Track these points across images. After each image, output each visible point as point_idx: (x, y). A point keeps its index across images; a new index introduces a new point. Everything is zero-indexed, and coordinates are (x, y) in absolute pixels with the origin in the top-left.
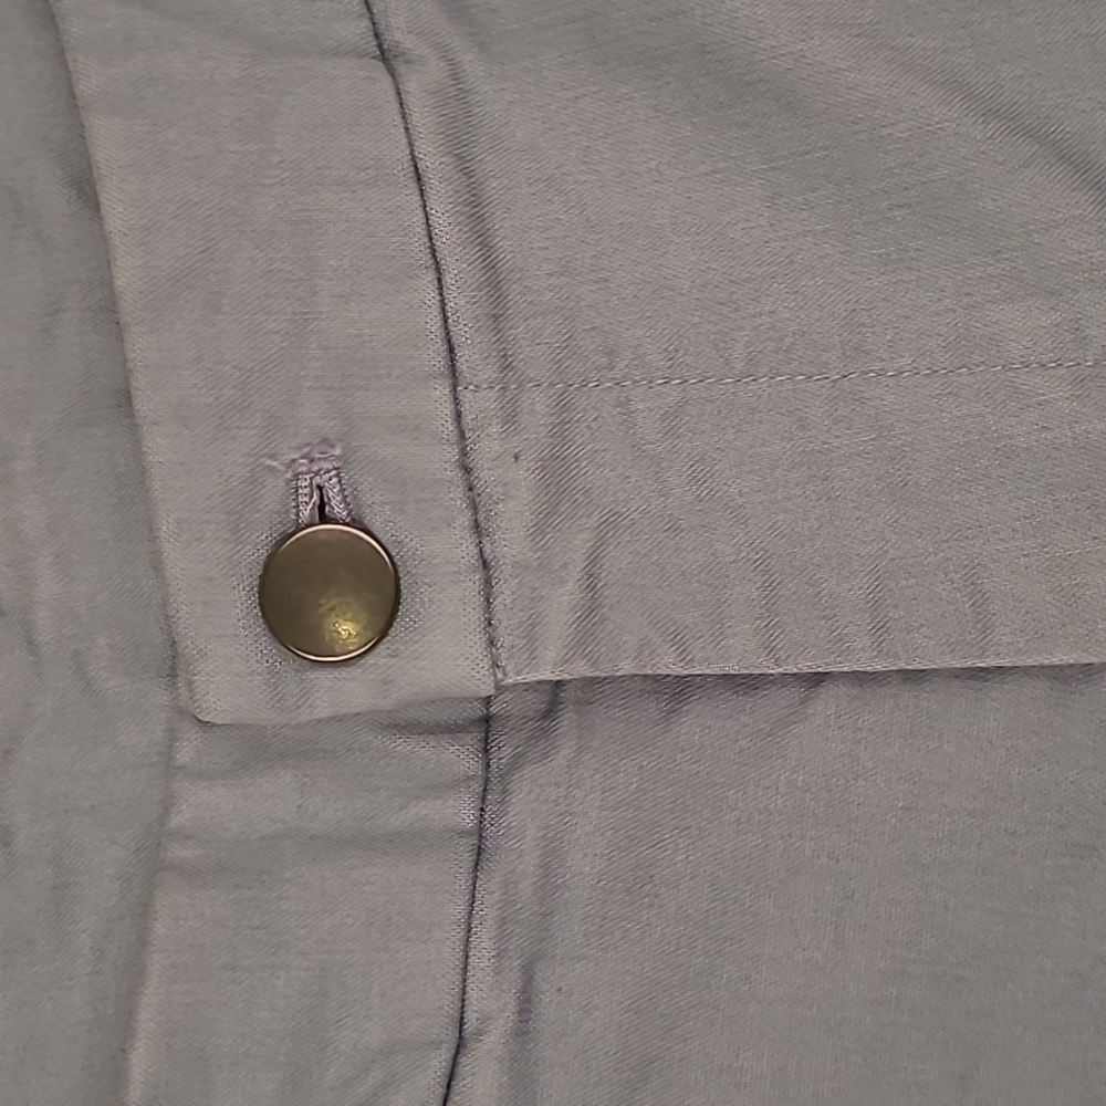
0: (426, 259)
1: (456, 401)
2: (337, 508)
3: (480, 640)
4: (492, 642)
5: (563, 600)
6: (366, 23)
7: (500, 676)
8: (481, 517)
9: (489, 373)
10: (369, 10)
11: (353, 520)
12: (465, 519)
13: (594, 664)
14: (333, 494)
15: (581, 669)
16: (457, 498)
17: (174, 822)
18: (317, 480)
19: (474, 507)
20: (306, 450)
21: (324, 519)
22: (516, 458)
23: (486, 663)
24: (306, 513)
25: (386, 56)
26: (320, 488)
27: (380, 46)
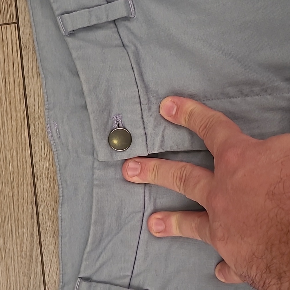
0: (135, 83)
1: (141, 107)
2: (121, 125)
3: (145, 146)
4: (147, 147)
5: (158, 139)
6: (120, 41)
7: (148, 152)
8: (145, 126)
9: (146, 102)
10: (121, 38)
11: (123, 127)
12: (142, 127)
13: (164, 150)
14: (120, 122)
15: (161, 151)
16: (141, 123)
17: (94, 177)
18: (117, 121)
19: (144, 124)
20: (116, 116)
21: (118, 127)
22: (151, 116)
23: (146, 150)
24: (116, 126)
25: (124, 46)
26: (118, 122)
27: (123, 44)
